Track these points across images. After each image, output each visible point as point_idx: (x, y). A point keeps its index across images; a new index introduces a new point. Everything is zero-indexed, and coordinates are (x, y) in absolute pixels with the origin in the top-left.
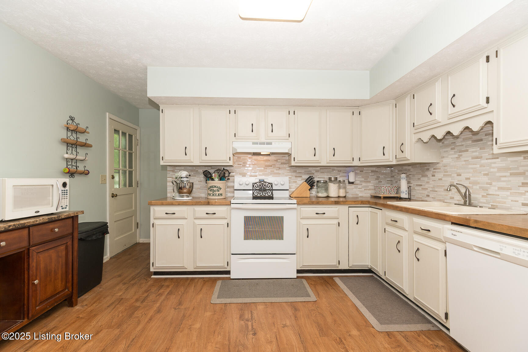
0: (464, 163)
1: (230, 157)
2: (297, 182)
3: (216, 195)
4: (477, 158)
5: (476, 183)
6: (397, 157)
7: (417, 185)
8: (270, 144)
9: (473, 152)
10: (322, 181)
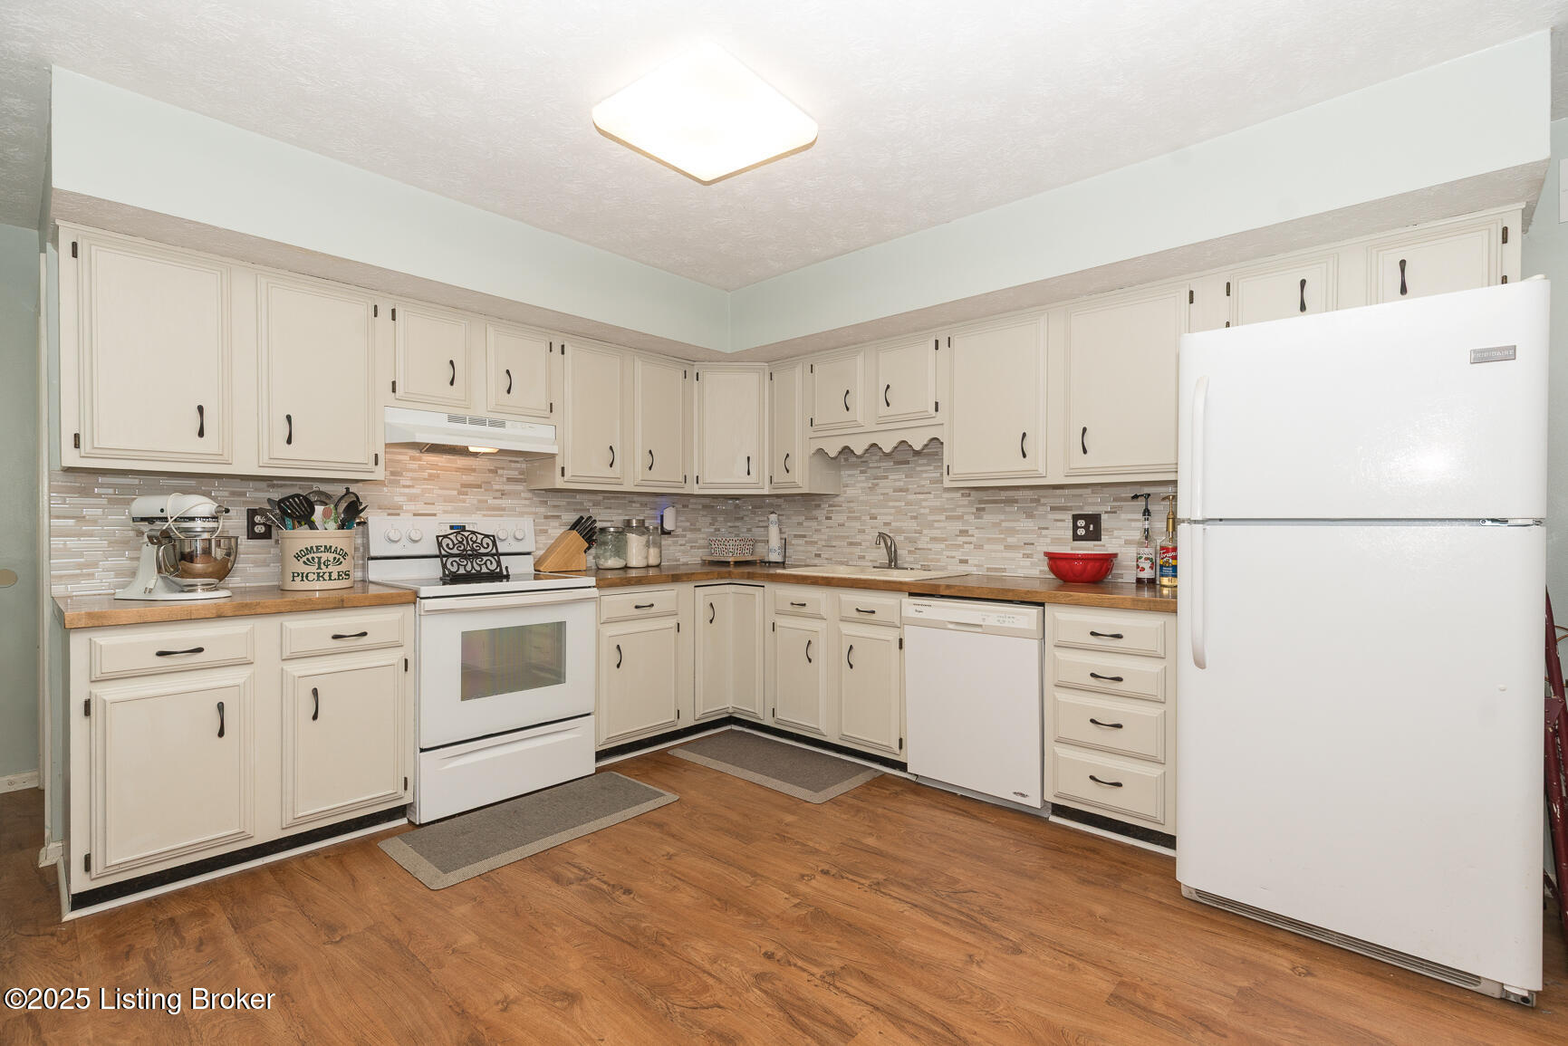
0: (882, 497)
1: (376, 455)
2: (550, 531)
3: (330, 576)
4: (901, 490)
5: (900, 531)
6: (775, 480)
7: (796, 536)
8: (501, 424)
9: (895, 480)
10: (612, 530)
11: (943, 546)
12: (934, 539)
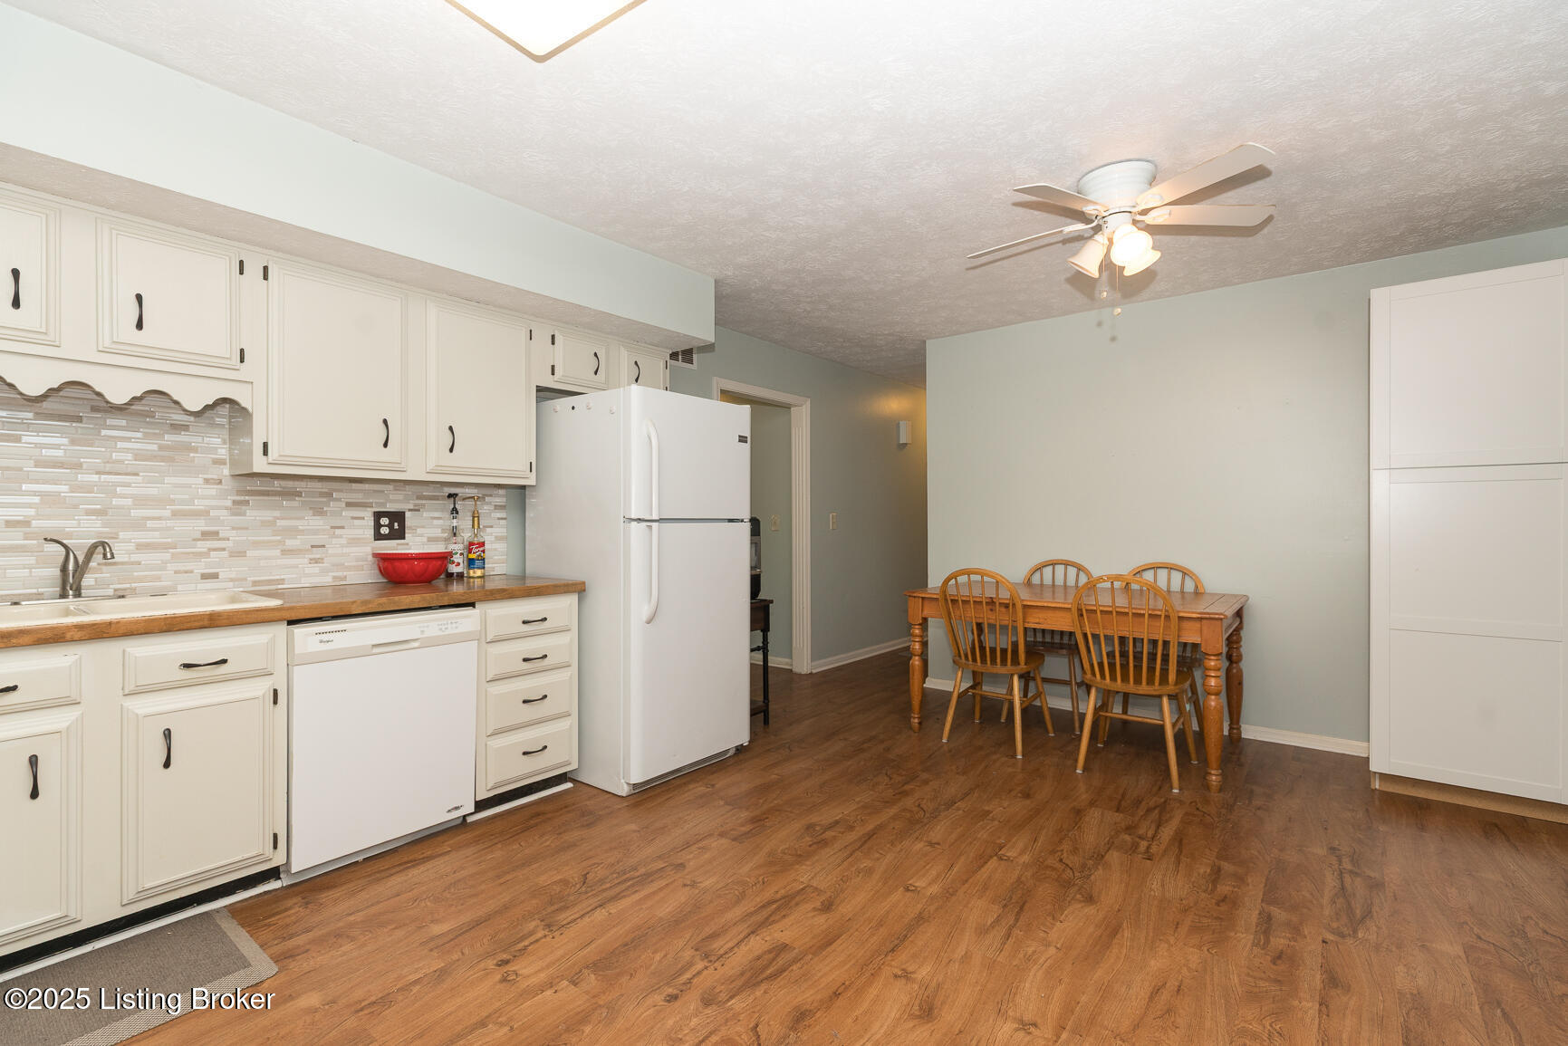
11: (167, 556)
12: (142, 547)
